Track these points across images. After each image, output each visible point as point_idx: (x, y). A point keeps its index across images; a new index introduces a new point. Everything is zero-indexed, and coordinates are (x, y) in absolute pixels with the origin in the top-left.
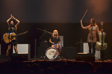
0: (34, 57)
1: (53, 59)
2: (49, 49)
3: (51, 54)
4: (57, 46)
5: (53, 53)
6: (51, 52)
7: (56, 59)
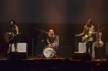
0: (31, 55)
1: (50, 57)
2: (47, 48)
3: (48, 53)
4: (53, 45)
5: (49, 52)
6: (48, 50)
7: (53, 57)
